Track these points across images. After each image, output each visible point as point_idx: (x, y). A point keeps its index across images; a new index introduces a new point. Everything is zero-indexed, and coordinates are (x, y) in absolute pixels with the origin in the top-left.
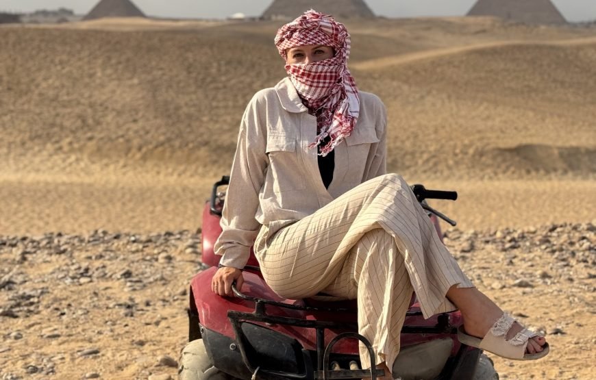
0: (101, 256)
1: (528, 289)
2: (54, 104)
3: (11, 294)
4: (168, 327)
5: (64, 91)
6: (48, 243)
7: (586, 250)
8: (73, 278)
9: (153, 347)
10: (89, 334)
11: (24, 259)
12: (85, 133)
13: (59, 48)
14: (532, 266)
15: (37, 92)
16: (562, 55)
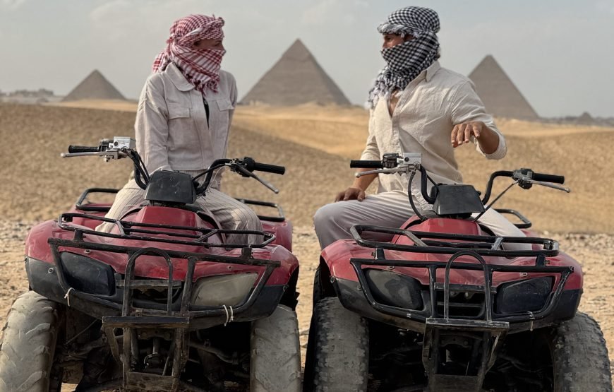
2: (35, 175)
5: (47, 163)
13: (43, 124)
15: (20, 163)
16: (524, 145)
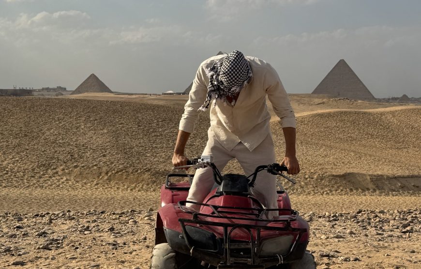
0: (95, 221)
1: (341, 239)
3: (46, 239)
4: (137, 255)
6: (63, 215)
7: (377, 222)
8: (80, 231)
9: (129, 264)
10: (93, 257)
11: (51, 222)
12: (73, 163)
14: (345, 229)
15: (43, 137)
